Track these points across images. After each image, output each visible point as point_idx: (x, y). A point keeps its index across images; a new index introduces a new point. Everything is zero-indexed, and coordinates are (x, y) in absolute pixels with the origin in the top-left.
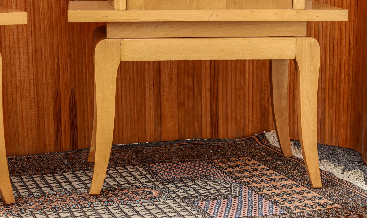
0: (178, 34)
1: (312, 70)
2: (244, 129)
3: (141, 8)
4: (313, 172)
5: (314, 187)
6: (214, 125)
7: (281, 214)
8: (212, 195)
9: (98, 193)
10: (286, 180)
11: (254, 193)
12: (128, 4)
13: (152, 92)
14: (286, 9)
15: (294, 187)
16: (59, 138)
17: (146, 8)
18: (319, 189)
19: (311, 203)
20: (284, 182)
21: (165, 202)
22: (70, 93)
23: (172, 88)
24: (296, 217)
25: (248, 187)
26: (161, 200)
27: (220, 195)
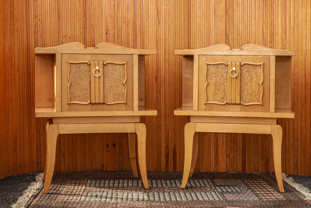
0: (220, 121)
1: (279, 139)
2: (258, 168)
3: (204, 110)
4: (280, 185)
5: (281, 192)
6: (244, 166)
7: (257, 200)
8: (233, 192)
9: (184, 188)
10: (271, 189)
11: (252, 192)
12: (199, 108)
13: (214, 149)
14: (266, 112)
15: (272, 191)
16: (167, 166)
17: (206, 110)
18: (283, 193)
19: (274, 197)
20: (269, 190)
21: (211, 193)
22: (173, 146)
23: (223, 147)
24: (262, 201)
25: (251, 190)
26: (210, 192)
27: (236, 192)
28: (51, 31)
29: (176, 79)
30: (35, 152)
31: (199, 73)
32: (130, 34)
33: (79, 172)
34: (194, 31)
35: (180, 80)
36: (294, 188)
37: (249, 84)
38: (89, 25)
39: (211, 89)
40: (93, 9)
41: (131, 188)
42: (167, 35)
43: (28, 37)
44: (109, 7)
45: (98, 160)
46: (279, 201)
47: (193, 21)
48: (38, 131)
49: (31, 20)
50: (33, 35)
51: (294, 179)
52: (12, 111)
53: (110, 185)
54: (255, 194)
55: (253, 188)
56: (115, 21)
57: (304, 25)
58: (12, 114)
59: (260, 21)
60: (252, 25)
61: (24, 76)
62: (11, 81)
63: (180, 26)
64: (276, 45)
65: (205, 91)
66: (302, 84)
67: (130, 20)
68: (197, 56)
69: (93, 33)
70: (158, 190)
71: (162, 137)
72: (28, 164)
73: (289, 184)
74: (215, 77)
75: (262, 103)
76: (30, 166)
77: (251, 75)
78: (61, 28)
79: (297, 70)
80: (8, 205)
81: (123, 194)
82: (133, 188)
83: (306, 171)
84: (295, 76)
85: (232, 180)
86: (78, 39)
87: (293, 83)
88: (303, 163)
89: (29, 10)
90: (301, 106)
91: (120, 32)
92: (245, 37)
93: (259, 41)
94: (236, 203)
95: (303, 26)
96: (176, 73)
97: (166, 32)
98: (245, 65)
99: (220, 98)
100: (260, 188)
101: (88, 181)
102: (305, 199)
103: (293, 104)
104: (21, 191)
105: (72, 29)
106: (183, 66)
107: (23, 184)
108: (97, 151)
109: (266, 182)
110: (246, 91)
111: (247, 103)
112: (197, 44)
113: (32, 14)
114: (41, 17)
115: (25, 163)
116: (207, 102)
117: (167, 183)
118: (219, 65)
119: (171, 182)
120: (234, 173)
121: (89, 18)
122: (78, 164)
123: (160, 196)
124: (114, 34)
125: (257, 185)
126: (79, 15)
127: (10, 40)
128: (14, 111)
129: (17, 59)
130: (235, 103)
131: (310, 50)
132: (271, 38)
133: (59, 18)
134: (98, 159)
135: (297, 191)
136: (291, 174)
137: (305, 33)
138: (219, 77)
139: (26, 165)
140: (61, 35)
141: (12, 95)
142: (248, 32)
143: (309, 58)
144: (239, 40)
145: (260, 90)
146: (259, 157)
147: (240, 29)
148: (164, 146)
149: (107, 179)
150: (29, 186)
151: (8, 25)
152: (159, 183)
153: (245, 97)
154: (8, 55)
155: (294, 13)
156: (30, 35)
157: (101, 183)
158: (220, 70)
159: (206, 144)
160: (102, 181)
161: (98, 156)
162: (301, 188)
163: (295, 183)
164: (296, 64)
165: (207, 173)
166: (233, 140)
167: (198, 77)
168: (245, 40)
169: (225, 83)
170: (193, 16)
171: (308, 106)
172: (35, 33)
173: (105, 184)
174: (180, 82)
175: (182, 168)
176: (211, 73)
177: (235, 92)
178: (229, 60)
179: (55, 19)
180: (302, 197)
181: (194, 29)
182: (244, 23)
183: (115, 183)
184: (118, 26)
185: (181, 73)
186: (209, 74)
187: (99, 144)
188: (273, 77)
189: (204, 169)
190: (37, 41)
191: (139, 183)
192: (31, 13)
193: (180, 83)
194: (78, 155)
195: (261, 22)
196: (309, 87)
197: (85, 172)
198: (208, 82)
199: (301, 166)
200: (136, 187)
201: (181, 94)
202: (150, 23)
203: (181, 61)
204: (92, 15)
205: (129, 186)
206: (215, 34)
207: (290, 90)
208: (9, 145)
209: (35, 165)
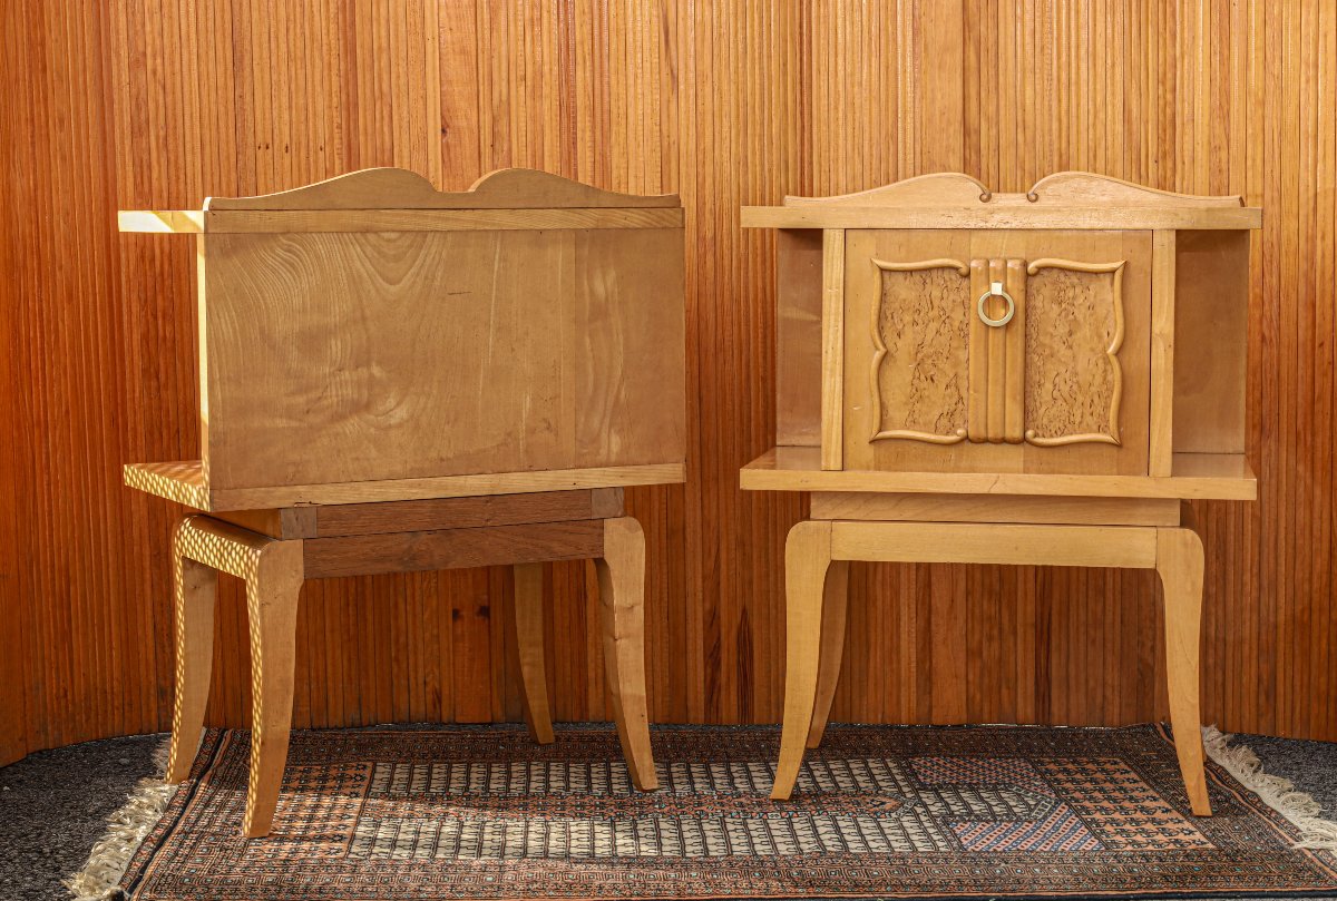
0: (936, 515)
1: (1189, 589)
2: (1103, 708)
3: (868, 469)
4: (1192, 784)
5: (1195, 813)
6: (1043, 696)
7: (1092, 850)
8: (993, 814)
9: (786, 797)
10: (1155, 799)
11: (1073, 816)
12: (847, 460)
13: (914, 625)
14: (1135, 474)
15: (1159, 811)
16: (715, 699)
17: (878, 468)
18: (1204, 817)
19: (1166, 839)
20: (1147, 803)
21: (897, 819)
22: (739, 614)
23: (956, 618)
24: (1115, 857)
25: (1070, 806)
26: (893, 815)
27: (1007, 815)
28: (206, 122)
29: (747, 325)
30: (151, 643)
31: (847, 308)
32: (547, 131)
33: (336, 728)
34: (824, 115)
35: (765, 328)
36: (1255, 794)
37: (1063, 351)
38: (368, 91)
39: (900, 378)
40: (383, 22)
41: (562, 798)
42: (708, 133)
43: (108, 149)
44: (452, 11)
45: (416, 678)
46: (1187, 856)
47: (822, 68)
48: (159, 553)
49: (119, 75)
50: (128, 142)
51: (1258, 755)
52: (49, 473)
53: (473, 786)
54: (1087, 824)
55: (1077, 795)
56: (481, 72)
57: (1307, 81)
58: (49, 485)
59: (1113, 65)
60: (1078, 83)
61: (96, 319)
62: (42, 343)
63: (766, 92)
64: (1183, 169)
65: (874, 383)
66: (1295, 345)
67: (546, 68)
68: (839, 236)
69: (386, 129)
70: (673, 807)
71: (690, 574)
72: (121, 697)
73: (1234, 779)
74: (915, 323)
75: (1116, 436)
76: (130, 705)
77: (1071, 317)
78: (248, 108)
79: (1275, 280)
80: (50, 875)
81: (527, 827)
82: (570, 800)
83: (1309, 719)
84: (1266, 307)
85: (992, 760)
86: (321, 154)
87: (1258, 338)
88: (1297, 683)
89: (108, 31)
90: (1293, 438)
91: (504, 121)
92: (1047, 138)
93: (1109, 153)
94: (1003, 865)
95: (1303, 86)
96: (747, 297)
97: (703, 120)
98: (1045, 273)
99: (936, 413)
100: (1109, 799)
101: (378, 769)
102: (1298, 846)
103: (1258, 428)
104: (99, 814)
105: (294, 112)
106: (779, 271)
107: (102, 781)
108: (410, 636)
109: (1135, 771)
110: (1049, 386)
111: (1052, 436)
112: (840, 169)
113: (124, 52)
114: (159, 61)
115: (109, 690)
116: (880, 431)
117: (715, 775)
118: (934, 273)
119: (729, 773)
120: (1000, 729)
121: (368, 61)
122: (331, 694)
123: (686, 835)
124: (476, 131)
125: (1097, 783)
126: (325, 48)
127: (31, 165)
128: (56, 469)
129: (63, 248)
130: (1000, 436)
131: (1331, 193)
132: (1161, 140)
133: (237, 62)
134: (416, 672)
135: (1265, 810)
136: (1245, 731)
137: (1312, 117)
138: (933, 326)
139: (113, 699)
140: (250, 140)
141: (45, 402)
142: (1063, 113)
143: (1330, 228)
144: (1021, 152)
145: (1109, 378)
146: (1109, 659)
147: (1029, 102)
148: (700, 616)
149: (459, 759)
150: (132, 793)
151: (22, 102)
152: (677, 775)
153: (1043, 409)
154: (23, 232)
155: (1263, 28)
156: (118, 142)
157: (434, 776)
158: (936, 293)
159: (879, 603)
160: (435, 771)
161: (416, 659)
162: (1283, 798)
163: (1260, 774)
164: (1271, 256)
165: (885, 729)
166: (997, 587)
167: (841, 324)
168: (1047, 149)
169: (956, 348)
170: (818, 45)
171: (1322, 439)
172: (139, 131)
173: (448, 780)
174: (765, 337)
175: (778, 709)
176: (897, 305)
177: (1000, 389)
178: (974, 250)
179: (221, 69)
180: (1287, 837)
181: (824, 102)
182: (1046, 77)
183: (494, 775)
184: (496, 95)
185: (769, 299)
186: (888, 313)
187: (419, 609)
188: (1164, 323)
189: (870, 712)
190: (145, 168)
191: (593, 776)
192: (118, 46)
193: (765, 343)
194: (329, 654)
195: (1119, 70)
196: (1327, 355)
197: (361, 726)
198: (885, 345)
199: (1289, 697)
200: (582, 795)
201: (769, 386)
202: (631, 81)
203: (768, 246)
204: (380, 48)
205: (551, 790)
206: (918, 125)
207: (1242, 371)
208: (41, 615)
209: (152, 698)
